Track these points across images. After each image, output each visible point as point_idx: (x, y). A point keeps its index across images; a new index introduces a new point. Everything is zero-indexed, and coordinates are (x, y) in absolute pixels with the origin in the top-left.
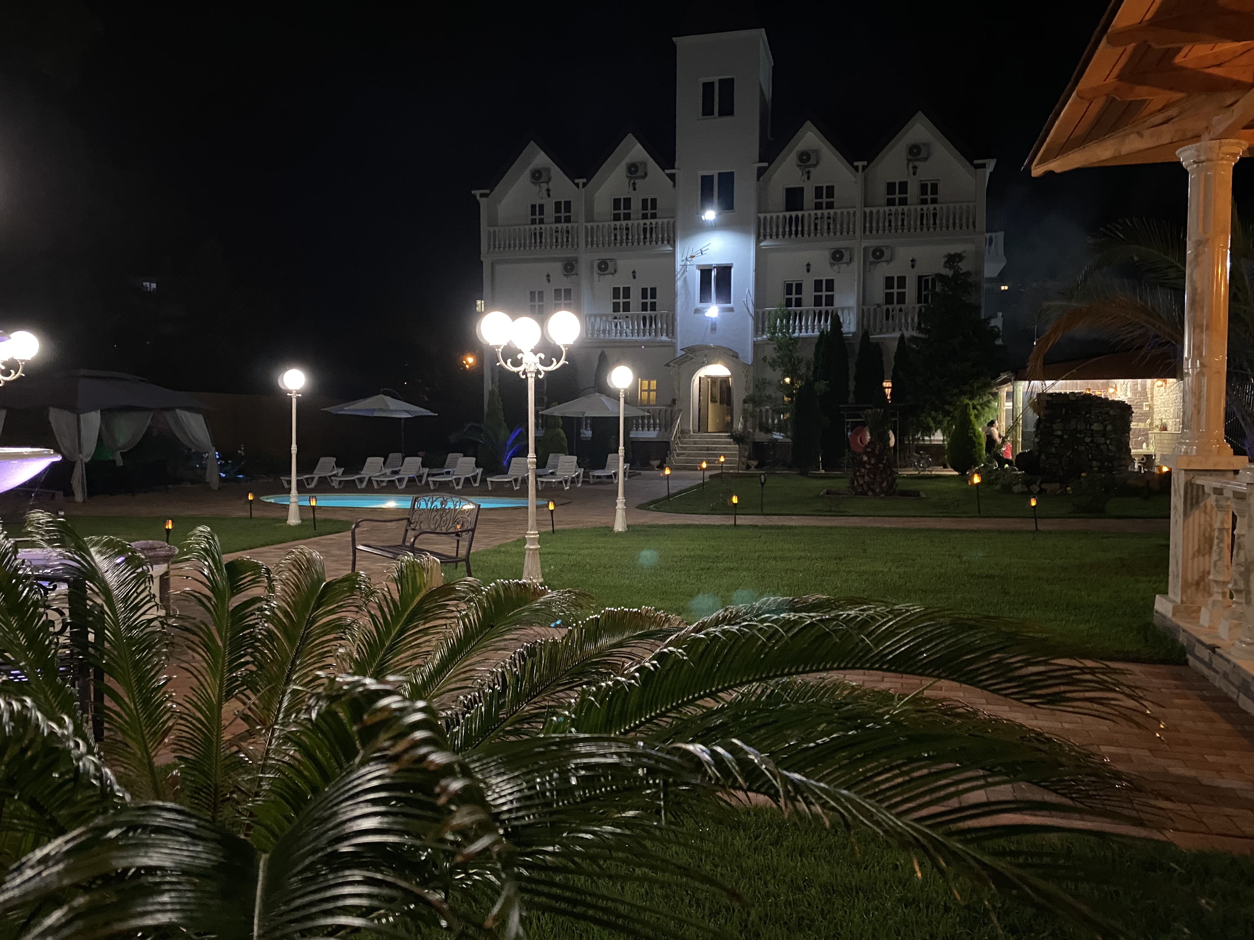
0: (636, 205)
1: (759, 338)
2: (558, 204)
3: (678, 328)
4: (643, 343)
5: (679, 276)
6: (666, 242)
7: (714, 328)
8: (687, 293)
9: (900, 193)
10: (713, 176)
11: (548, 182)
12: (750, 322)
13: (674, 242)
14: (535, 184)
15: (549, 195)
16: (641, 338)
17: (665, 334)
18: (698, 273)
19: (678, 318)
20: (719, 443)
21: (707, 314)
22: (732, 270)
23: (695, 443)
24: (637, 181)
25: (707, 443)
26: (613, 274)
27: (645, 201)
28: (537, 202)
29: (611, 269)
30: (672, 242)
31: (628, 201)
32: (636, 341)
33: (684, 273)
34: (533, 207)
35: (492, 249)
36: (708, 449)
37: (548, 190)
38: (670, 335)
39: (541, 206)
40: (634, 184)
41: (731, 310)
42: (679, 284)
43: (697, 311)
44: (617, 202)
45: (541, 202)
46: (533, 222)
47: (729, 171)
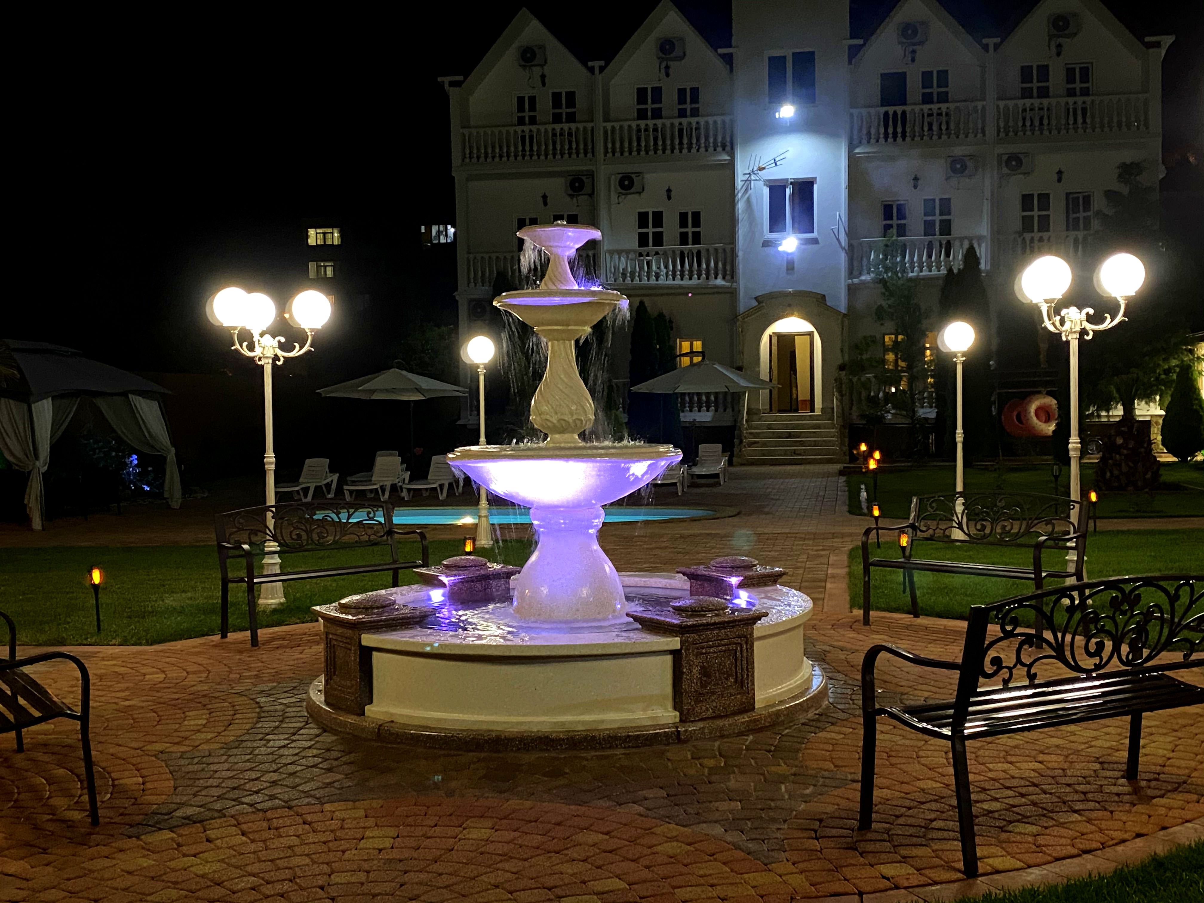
0: (669, 100)
1: (856, 281)
2: (556, 97)
3: (741, 268)
4: (689, 289)
5: (740, 195)
6: (719, 149)
7: (790, 266)
8: (752, 220)
9: (1038, 81)
10: (784, 57)
11: (542, 66)
12: (843, 257)
13: (732, 148)
14: (524, 67)
15: (544, 84)
16: (686, 282)
17: (720, 276)
18: (766, 191)
19: (740, 254)
20: (803, 426)
21: (780, 249)
22: (815, 186)
23: (769, 427)
24: (671, 63)
25: (787, 427)
26: (640, 193)
27: (682, 92)
28: (527, 93)
29: (636, 187)
30: (728, 148)
31: (657, 92)
32: (680, 287)
33: (746, 191)
34: (521, 100)
35: (468, 160)
36: (790, 435)
37: (543, 77)
38: (728, 277)
39: (532, 100)
40: (667, 67)
41: (815, 241)
42: (741, 206)
43: (767, 244)
44: (641, 94)
45: (533, 92)
46: (521, 121)
47: (810, 50)
